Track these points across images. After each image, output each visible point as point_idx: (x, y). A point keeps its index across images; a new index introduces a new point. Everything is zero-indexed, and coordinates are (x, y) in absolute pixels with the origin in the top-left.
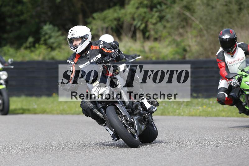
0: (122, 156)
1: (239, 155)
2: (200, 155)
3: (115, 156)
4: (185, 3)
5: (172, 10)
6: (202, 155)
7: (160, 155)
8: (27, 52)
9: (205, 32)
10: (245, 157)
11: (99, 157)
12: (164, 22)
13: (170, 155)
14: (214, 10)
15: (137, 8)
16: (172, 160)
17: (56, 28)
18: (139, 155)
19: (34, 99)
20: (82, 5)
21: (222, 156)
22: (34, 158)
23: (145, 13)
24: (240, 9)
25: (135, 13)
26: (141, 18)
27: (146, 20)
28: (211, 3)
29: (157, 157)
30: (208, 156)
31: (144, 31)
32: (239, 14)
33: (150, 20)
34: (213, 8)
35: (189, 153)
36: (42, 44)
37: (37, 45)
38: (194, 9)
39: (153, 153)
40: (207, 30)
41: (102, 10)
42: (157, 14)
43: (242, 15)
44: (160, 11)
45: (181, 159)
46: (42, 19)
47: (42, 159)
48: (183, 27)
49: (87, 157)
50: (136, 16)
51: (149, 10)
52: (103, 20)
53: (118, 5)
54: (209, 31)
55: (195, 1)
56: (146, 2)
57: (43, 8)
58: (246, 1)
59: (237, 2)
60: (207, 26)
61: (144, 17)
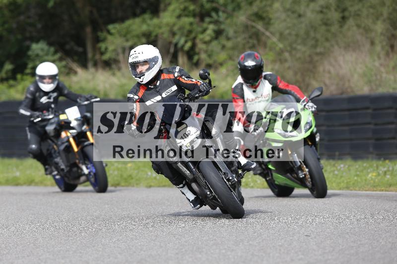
0: (157, 252)
1: (342, 249)
2: (280, 250)
3: (144, 251)
4: (255, 8)
5: (235, 20)
6: (284, 250)
7: (217, 250)
8: (3, 87)
9: (287, 55)
10: (352, 251)
11: (120, 253)
12: (223, 40)
13: (233, 250)
14: (303, 19)
15: (179, 17)
16: (236, 257)
17: (52, 49)
18: (184, 250)
19: (14, 161)
20: (91, 12)
21: (315, 251)
22: (15, 254)
23: (191, 24)
24: (344, 18)
25: (174, 25)
26: (185, 31)
27: (193, 35)
28: (297, 8)
29: (212, 253)
30: (293, 251)
31: (191, 54)
32: (341, 27)
33: (201, 36)
34: (300, 16)
35: (262, 247)
36: (27, 74)
37: (19, 76)
38: (270, 19)
39: (206, 247)
40: (290, 52)
41: (122, 20)
42: (212, 27)
43: (346, 27)
44: (216, 22)
45: (251, 257)
46: (28, 35)
47: (28, 256)
48: (253, 47)
49: (101, 253)
50: (175, 29)
51: (197, 19)
52: (125, 36)
53: (149, 11)
54: (294, 52)
55: (271, 6)
56: (192, 7)
57: (29, 17)
58: (352, 6)
59: (338, 7)
60: (291, 45)
61: (190, 32)
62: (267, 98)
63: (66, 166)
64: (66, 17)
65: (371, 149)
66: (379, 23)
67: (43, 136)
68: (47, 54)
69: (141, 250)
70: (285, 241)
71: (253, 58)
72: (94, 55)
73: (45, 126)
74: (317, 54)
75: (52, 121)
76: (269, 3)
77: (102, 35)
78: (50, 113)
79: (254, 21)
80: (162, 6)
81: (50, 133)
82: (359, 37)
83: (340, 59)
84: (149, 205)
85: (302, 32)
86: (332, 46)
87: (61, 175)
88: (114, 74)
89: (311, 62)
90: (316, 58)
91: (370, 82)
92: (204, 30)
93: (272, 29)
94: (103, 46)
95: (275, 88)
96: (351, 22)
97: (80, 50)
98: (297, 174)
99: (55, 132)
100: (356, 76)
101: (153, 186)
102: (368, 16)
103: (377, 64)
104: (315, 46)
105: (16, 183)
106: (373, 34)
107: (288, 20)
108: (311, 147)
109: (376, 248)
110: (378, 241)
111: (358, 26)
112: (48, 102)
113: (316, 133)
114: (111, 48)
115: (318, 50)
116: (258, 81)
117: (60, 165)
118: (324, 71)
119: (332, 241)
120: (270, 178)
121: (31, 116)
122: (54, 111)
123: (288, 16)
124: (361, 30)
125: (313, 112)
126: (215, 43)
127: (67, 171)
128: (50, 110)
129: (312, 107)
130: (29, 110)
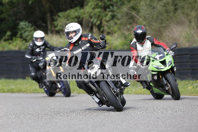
0: (83, 126)
1: (175, 125)
2: (144, 125)
3: (76, 126)
4: (131, 4)
5: (121, 10)
6: (146, 125)
7: (113, 125)
8: (6, 44)
10: (180, 126)
11: (64, 127)
12: (115, 20)
13: (120, 125)
14: (155, 10)
15: (94, 8)
16: (122, 129)
17: (30, 25)
18: (96, 125)
19: (12, 81)
20: (50, 6)
21: (162, 126)
23: (100, 12)
24: (176, 9)
25: (91, 12)
26: (97, 16)
27: (101, 18)
28: (152, 4)
29: (110, 127)
30: (150, 126)
31: (99, 27)
32: (175, 13)
33: (104, 18)
34: (154, 8)
35: (135, 123)
36: (18, 37)
37: (14, 38)
38: (139, 10)
39: (107, 124)
40: (149, 26)
41: (65, 10)
42: (110, 13)
43: (177, 13)
44: (112, 11)
45: (129, 129)
46: (18, 17)
47: (18, 128)
48: (130, 24)
49: (54, 127)
50: (92, 14)
51: (103, 10)
52: (67, 18)
53: (78, 6)
54: (151, 26)
55: (139, 3)
56: (100, 4)
57: (19, 9)
58: (180, 3)
59: (173, 3)
60: (149, 23)
61: (99, 16)
62: (149, 49)
63: (50, 84)
64: (37, 9)
65: (190, 75)
66: (193, 11)
67: (38, 69)
68: (28, 27)
69: (75, 125)
70: (147, 121)
71: (141, 29)
72: (51, 28)
73: (39, 63)
74: (163, 27)
75: (42, 61)
76: (138, 1)
77: (55, 18)
78: (41, 57)
79: (131, 11)
80: (85, 3)
81: (41, 67)
82: (183, 19)
83: (174, 29)
84: (79, 103)
85: (155, 16)
86: (170, 23)
87: (47, 88)
88: (61, 37)
89: (160, 31)
90: (162, 29)
91: (189, 41)
92: (106, 15)
93: (140, 15)
94: (56, 23)
95: (153, 44)
96: (179, 11)
97: (44, 25)
98: (165, 88)
99: (43, 67)
100: (182, 38)
101: (81, 93)
102: (188, 8)
103: (192, 32)
104: (161, 23)
105: (12, 91)
106: (190, 17)
107: (148, 10)
108: (172, 74)
109: (192, 124)
110: (193, 121)
111: (183, 13)
112: (40, 51)
113: (174, 67)
114: (60, 24)
115: (163, 25)
116: (144, 40)
117: (46, 83)
118: (166, 35)
119: (170, 121)
120: (151, 90)
121: (31, 59)
122: (42, 56)
123: (148, 8)
124: (184, 15)
125: (172, 56)
126: (111, 22)
127: (50, 86)
128: (41, 55)
129: (172, 53)
130: (30, 55)
